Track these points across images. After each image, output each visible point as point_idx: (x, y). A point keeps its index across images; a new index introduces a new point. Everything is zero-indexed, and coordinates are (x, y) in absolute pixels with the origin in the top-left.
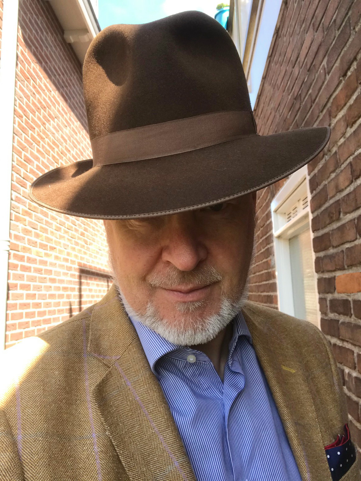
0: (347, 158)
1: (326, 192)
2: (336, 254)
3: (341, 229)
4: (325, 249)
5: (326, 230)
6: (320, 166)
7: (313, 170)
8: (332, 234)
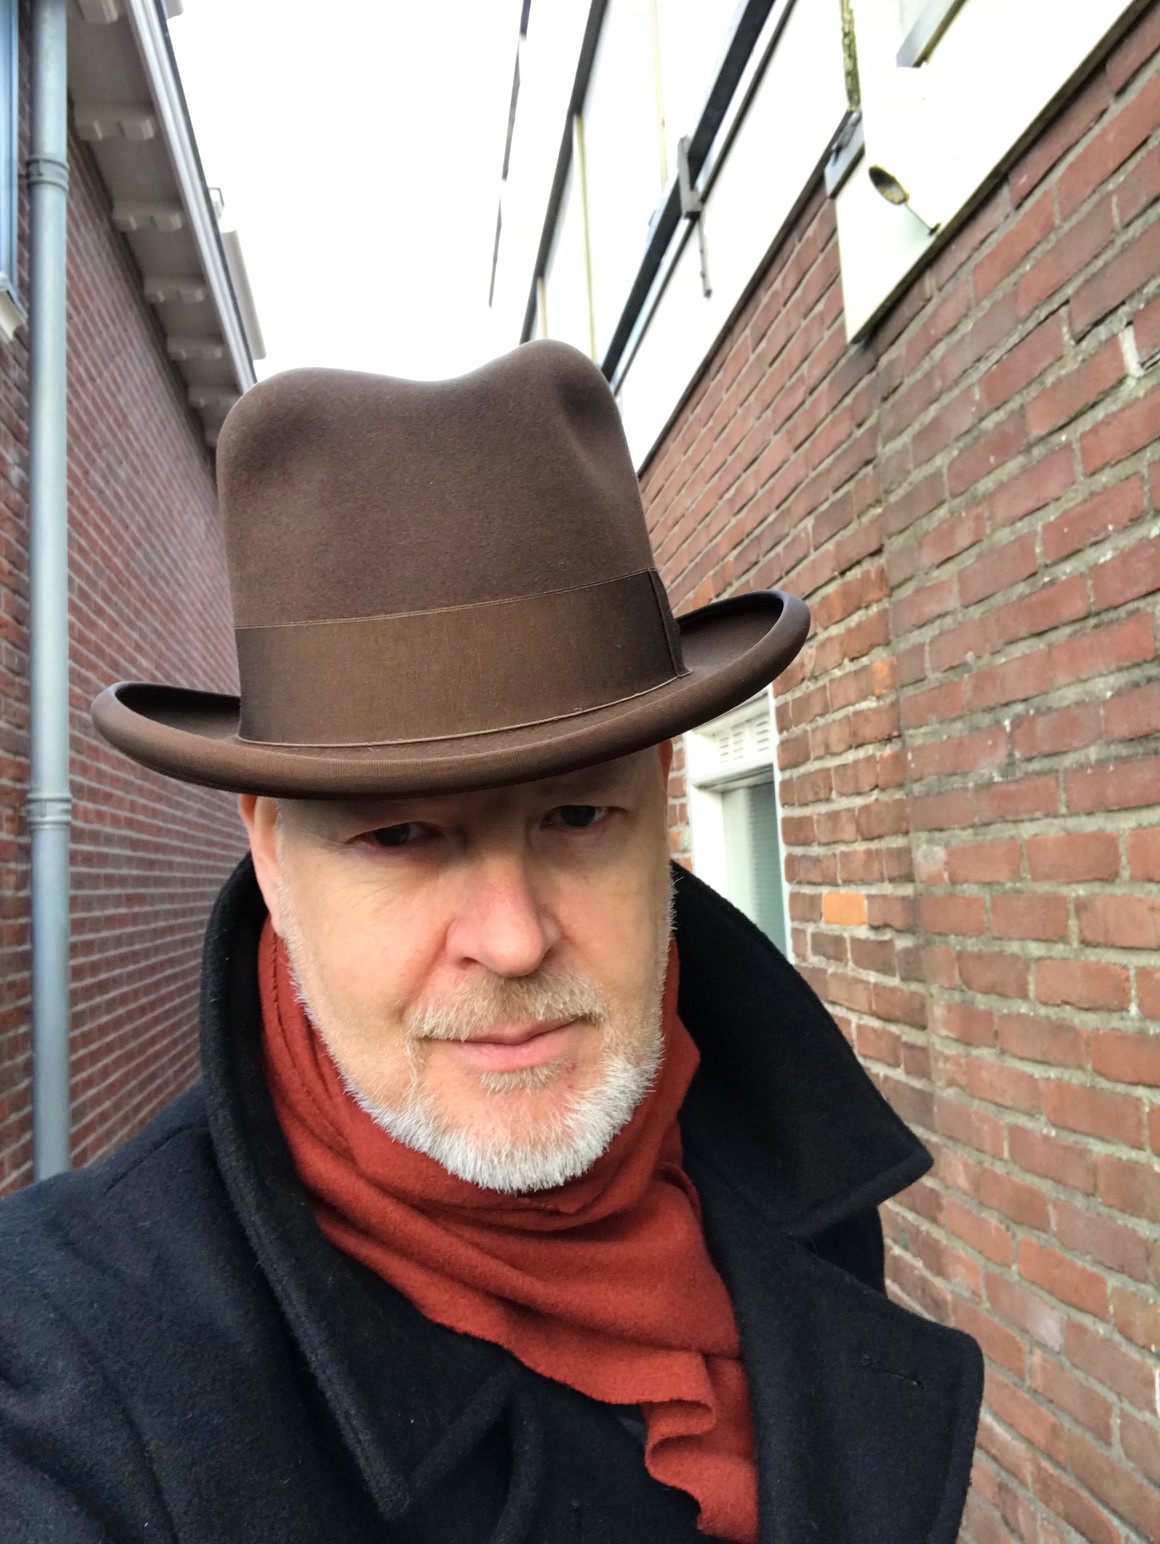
0: (843, 707)
1: (807, 744)
2: (825, 856)
3: (834, 816)
4: (806, 843)
5: (807, 811)
6: (798, 693)
7: (783, 693)
8: (818, 821)
